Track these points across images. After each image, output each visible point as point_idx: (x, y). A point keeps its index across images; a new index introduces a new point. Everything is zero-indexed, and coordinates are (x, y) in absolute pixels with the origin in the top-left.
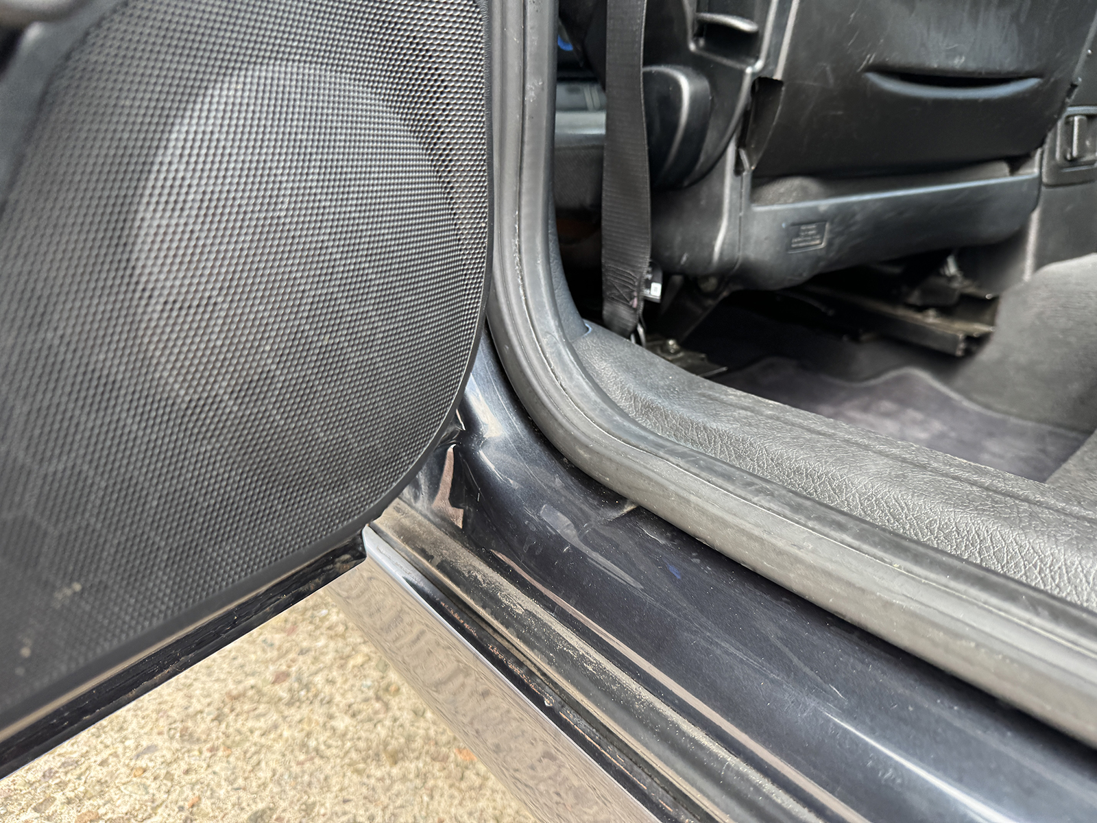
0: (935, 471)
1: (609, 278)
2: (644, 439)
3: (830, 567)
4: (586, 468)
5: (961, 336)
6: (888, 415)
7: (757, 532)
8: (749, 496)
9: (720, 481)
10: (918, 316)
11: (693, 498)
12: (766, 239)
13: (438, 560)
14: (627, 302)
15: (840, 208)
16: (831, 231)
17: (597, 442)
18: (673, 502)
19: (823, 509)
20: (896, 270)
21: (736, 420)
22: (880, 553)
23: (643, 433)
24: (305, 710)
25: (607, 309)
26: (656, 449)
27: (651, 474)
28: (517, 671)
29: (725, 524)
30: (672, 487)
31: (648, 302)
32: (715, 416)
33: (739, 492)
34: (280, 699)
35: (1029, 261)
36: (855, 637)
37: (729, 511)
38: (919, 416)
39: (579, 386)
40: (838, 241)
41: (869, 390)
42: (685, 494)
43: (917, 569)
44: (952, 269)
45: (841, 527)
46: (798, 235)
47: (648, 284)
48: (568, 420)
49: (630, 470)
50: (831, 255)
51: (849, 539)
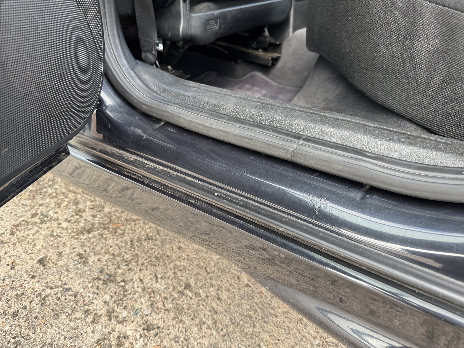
0: (249, 100)
1: (142, 43)
2: (164, 100)
3: (221, 128)
4: (147, 112)
5: (270, 59)
6: (248, 89)
7: (201, 123)
8: (198, 113)
9: (189, 110)
10: (256, 52)
11: (182, 116)
12: (198, 26)
13: (98, 149)
14: (150, 52)
15: (222, 13)
16: (220, 22)
17: (149, 103)
18: (176, 118)
19: (219, 114)
20: (247, 35)
21: (193, 91)
22: (233, 123)
23: (164, 98)
24: (48, 224)
25: (143, 55)
26: (169, 103)
27: (168, 110)
28: (134, 177)
29: (192, 122)
30: (175, 114)
31: (159, 52)
32: (187, 91)
33: (195, 112)
34: (37, 222)
35: (291, 29)
36: (228, 146)
37: (193, 118)
38: (258, 89)
39: (139, 84)
40: (223, 26)
41: (242, 81)
42: (179, 115)
43: (243, 126)
44: (267, 33)
45: (223, 118)
46: (208, 24)
47: (158, 45)
48: (137, 96)
49: (161, 110)
50: (221, 31)
51: (225, 121)
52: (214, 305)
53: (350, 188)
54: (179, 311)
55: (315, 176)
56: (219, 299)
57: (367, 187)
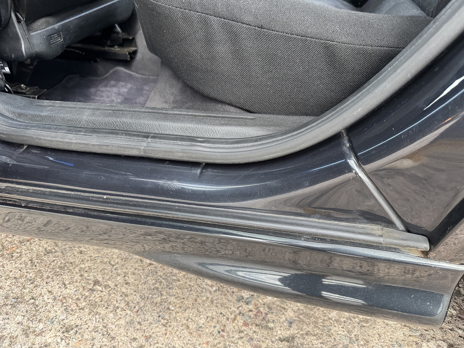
2: (21, 125)
3: (79, 141)
4: (6, 140)
5: (127, 53)
7: (61, 140)
8: (57, 131)
9: (48, 130)
10: (112, 49)
11: (42, 137)
12: (40, 43)
15: (62, 25)
16: (63, 34)
17: (6, 131)
18: (37, 141)
19: (76, 128)
21: (48, 111)
23: (21, 123)
26: (27, 127)
27: (27, 135)
28: (10, 202)
29: (52, 141)
30: (35, 137)
32: (42, 111)
33: (54, 131)
36: (91, 155)
37: (52, 137)
40: (67, 37)
42: (39, 137)
43: (99, 135)
45: (80, 131)
46: (51, 39)
49: (20, 136)
50: (67, 42)
52: (124, 290)
53: (192, 167)
54: (93, 305)
55: (166, 165)
56: (127, 284)
57: (204, 164)
